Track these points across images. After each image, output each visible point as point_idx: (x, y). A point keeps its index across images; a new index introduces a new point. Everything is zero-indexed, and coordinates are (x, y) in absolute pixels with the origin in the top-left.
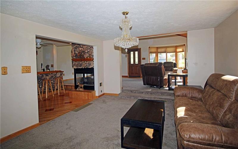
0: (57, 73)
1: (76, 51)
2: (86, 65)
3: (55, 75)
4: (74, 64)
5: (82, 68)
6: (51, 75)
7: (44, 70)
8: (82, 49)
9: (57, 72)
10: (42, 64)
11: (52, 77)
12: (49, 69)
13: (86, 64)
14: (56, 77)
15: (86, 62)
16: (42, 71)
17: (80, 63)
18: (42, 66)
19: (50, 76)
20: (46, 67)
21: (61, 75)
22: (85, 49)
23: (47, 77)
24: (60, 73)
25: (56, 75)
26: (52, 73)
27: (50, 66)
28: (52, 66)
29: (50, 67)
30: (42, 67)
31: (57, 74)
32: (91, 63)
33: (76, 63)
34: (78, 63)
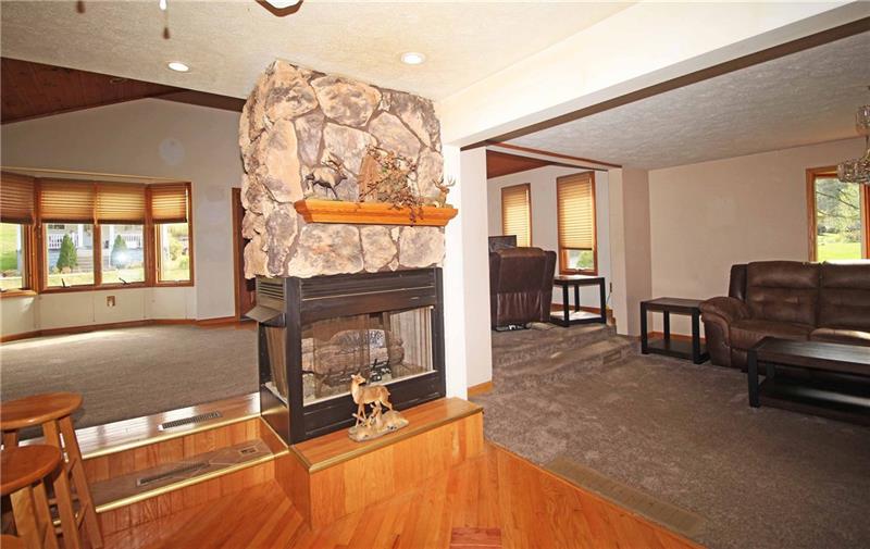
2: (395, 252)
4: (290, 240)
13: (396, 243)
15: (395, 231)
17: (355, 238)
32: (431, 239)
33: (323, 235)
34: (343, 234)
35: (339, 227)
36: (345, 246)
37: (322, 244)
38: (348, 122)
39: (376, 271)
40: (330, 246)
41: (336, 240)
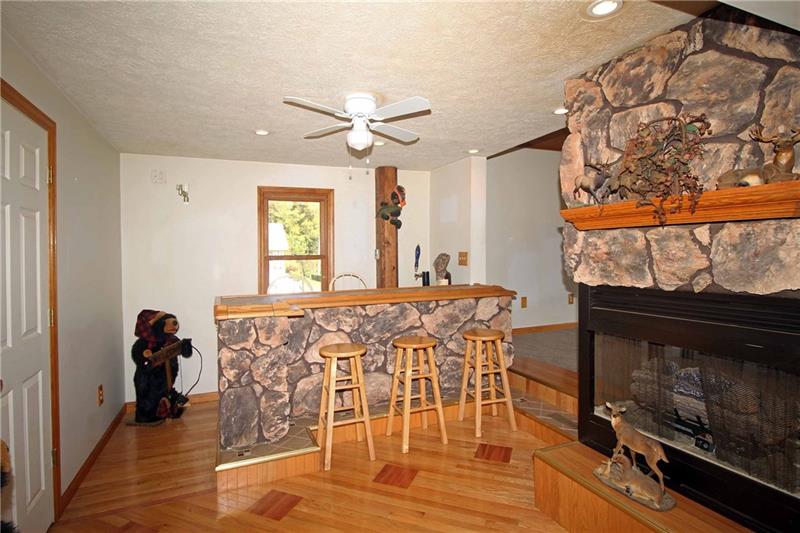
0: (477, 299)
1: (602, 145)
2: (705, 263)
3: (465, 311)
4: (577, 248)
5: (654, 293)
6: (449, 310)
7: (426, 276)
8: (667, 110)
9: (480, 292)
10: (418, 249)
11: (453, 319)
12: (448, 276)
13: (705, 249)
14: (472, 319)
15: (702, 233)
16: (420, 282)
17: (640, 244)
18: (418, 256)
19: (440, 314)
20: (436, 264)
21: (501, 309)
22: (696, 105)
23: (425, 318)
24: (496, 301)
25: (476, 307)
26: (452, 301)
27: (454, 259)
28: (463, 259)
29: (452, 267)
30: (417, 265)
31: (481, 302)
32: (783, 242)
33: (599, 242)
34: (622, 240)
35: (616, 233)
36: (625, 254)
37: (599, 251)
38: (631, 103)
39: (673, 289)
40: (606, 254)
41: (613, 247)
